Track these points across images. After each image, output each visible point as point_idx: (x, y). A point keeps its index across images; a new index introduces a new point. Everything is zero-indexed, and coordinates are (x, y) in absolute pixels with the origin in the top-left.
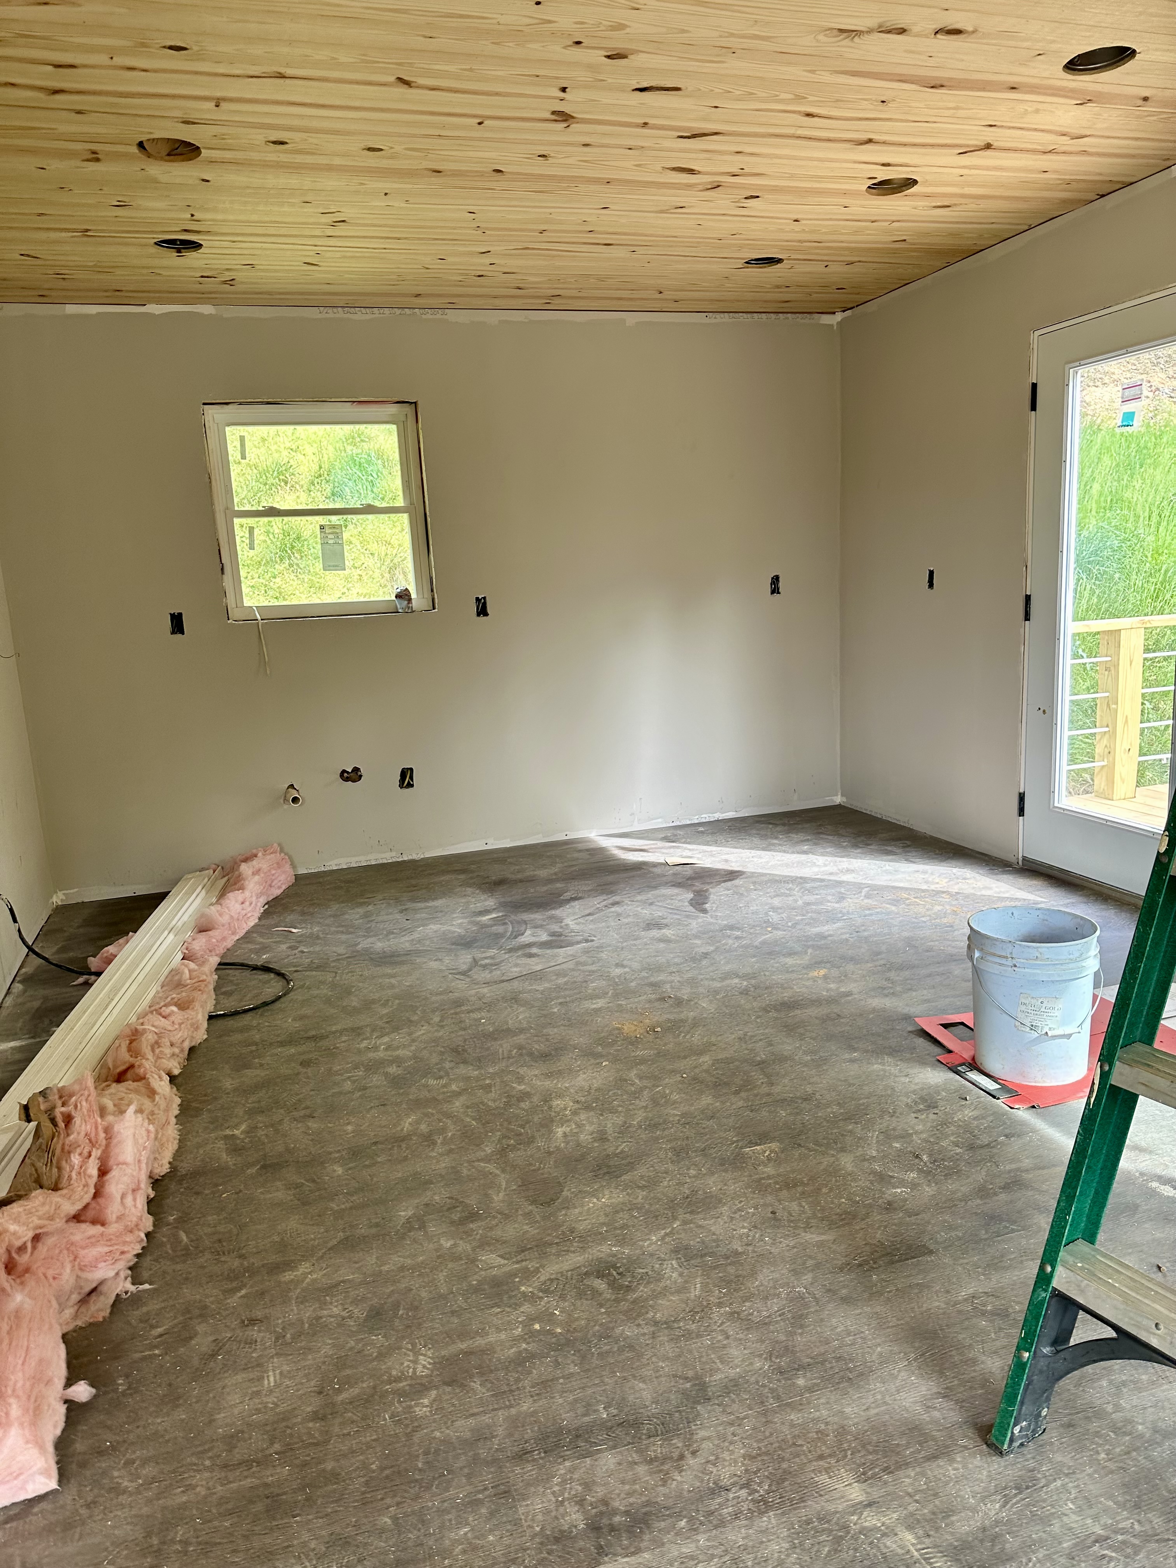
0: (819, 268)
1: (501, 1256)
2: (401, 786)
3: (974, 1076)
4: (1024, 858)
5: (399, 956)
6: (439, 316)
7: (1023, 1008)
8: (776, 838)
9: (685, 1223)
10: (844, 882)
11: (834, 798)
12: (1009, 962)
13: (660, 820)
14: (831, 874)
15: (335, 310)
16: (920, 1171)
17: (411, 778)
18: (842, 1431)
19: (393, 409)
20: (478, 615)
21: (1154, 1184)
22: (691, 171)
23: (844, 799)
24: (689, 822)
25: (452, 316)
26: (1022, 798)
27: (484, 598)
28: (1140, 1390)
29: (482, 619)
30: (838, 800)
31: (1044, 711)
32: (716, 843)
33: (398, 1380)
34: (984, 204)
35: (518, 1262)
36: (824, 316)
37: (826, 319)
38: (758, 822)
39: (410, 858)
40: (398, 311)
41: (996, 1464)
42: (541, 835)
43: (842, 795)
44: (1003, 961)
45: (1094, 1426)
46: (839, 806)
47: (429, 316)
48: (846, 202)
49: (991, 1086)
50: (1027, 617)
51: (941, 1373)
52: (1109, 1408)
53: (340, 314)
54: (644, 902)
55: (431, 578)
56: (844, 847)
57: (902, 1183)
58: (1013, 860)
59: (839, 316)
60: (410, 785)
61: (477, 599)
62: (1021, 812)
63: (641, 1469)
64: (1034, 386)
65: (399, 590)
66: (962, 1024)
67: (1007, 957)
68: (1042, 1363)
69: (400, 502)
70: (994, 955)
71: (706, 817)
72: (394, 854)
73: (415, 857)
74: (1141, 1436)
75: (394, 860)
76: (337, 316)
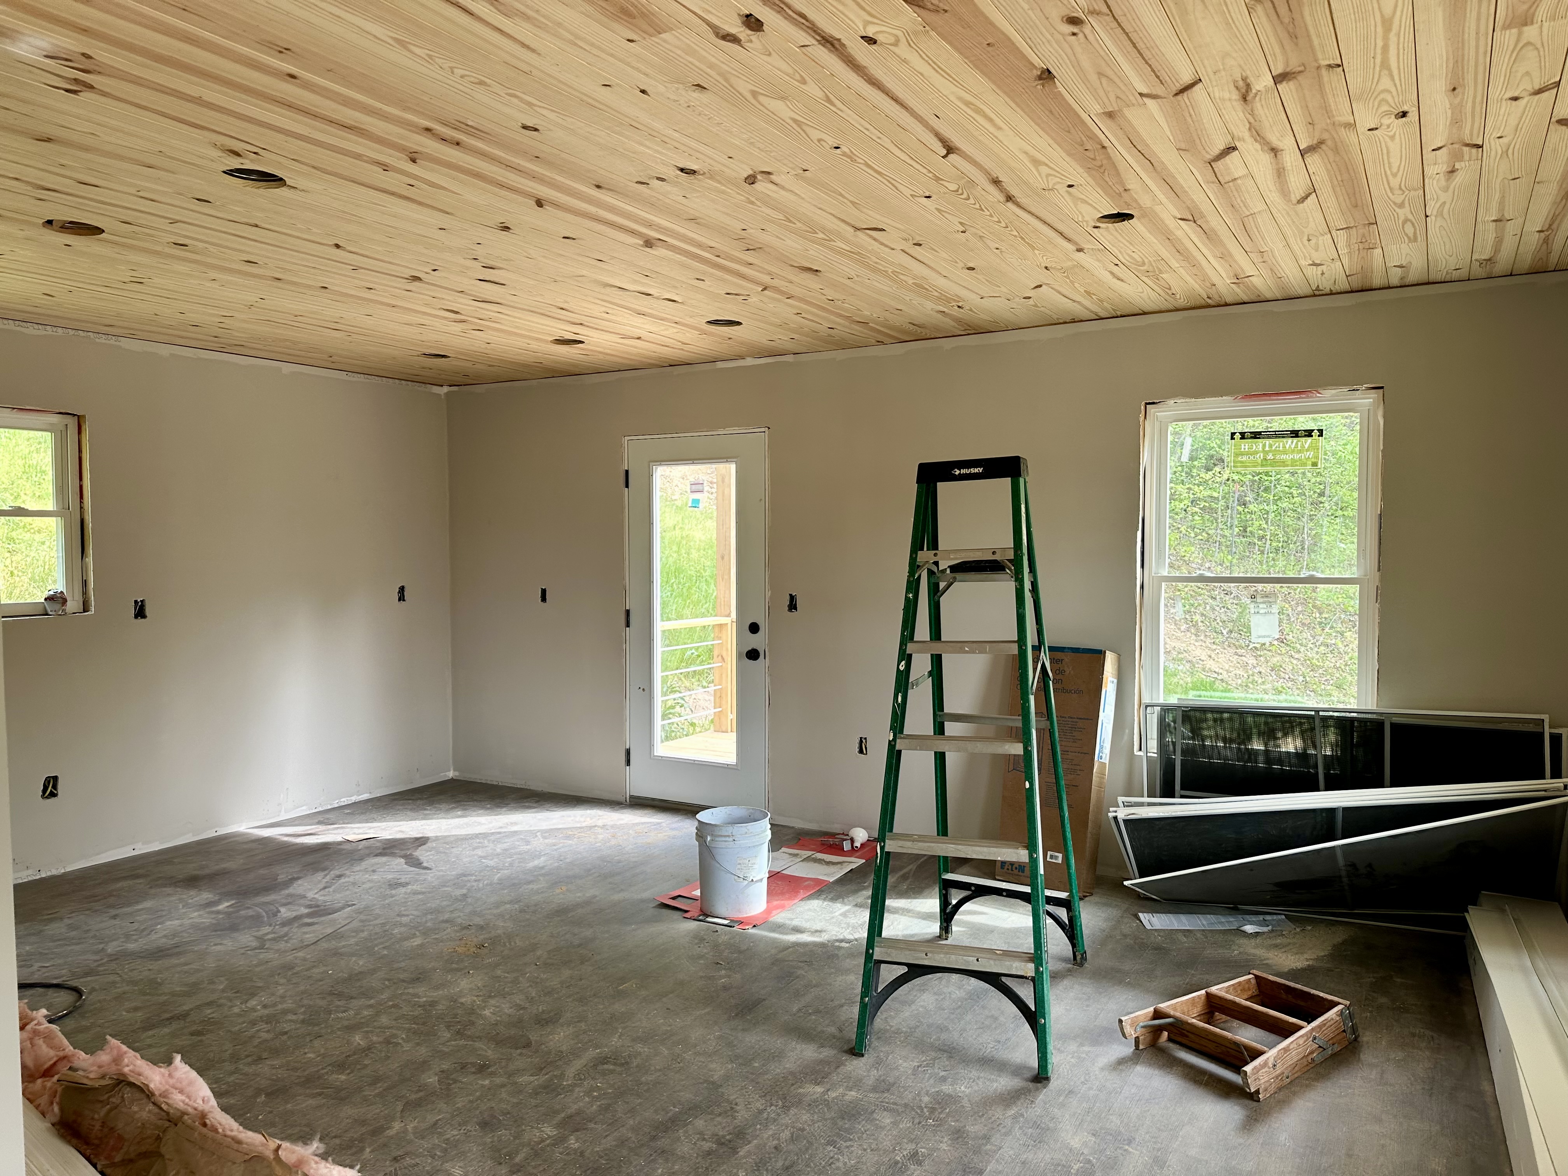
0: (469, 365)
1: (531, 1075)
2: (43, 796)
3: (710, 919)
4: (631, 797)
6: (112, 342)
7: (739, 866)
8: (425, 809)
9: (624, 1028)
10: (515, 832)
11: (447, 773)
12: (731, 839)
13: (304, 808)
14: (501, 828)
15: (6, 322)
16: (725, 969)
17: (55, 787)
18: (792, 1073)
19: (55, 419)
20: (136, 617)
21: (837, 944)
23: (457, 773)
24: (330, 807)
25: (125, 343)
26: (628, 752)
27: (142, 601)
28: (894, 1018)
29: (140, 621)
30: (451, 774)
31: (643, 690)
32: (374, 820)
33: (543, 1141)
35: (547, 1074)
36: (435, 387)
37: (436, 390)
38: (395, 800)
39: (49, 874)
40: (71, 332)
41: (863, 1060)
42: (191, 834)
43: (454, 770)
44: (727, 839)
45: (888, 1035)
46: (452, 780)
47: (103, 340)
49: (726, 922)
50: (628, 625)
51: (813, 1040)
52: (888, 1027)
53: (11, 325)
54: (366, 871)
55: (85, 583)
56: (488, 809)
57: (721, 977)
58: (622, 799)
59: (445, 389)
60: (53, 795)
61: (136, 602)
62: (628, 763)
63: (719, 1119)
64: (627, 472)
65: (52, 593)
66: (680, 896)
67: (729, 836)
69: (49, 505)
70: (721, 836)
71: (345, 801)
72: (30, 872)
73: (54, 872)
74: (906, 1032)
75: (30, 879)
76: (6, 327)
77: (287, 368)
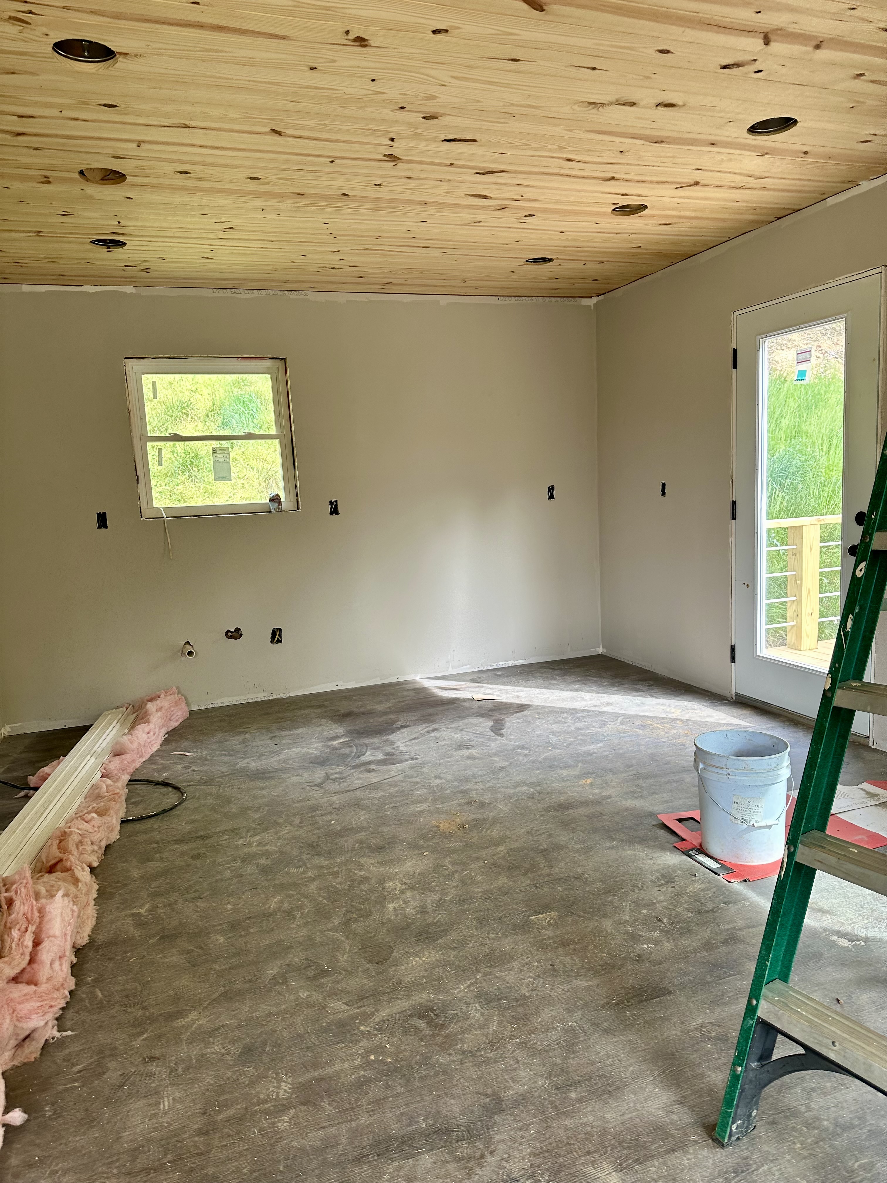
0: (580, 265)
1: (346, 1004)
2: (272, 642)
3: (701, 858)
4: (737, 694)
5: (269, 772)
6: (302, 297)
7: (735, 806)
8: (555, 679)
9: (485, 975)
10: (605, 712)
11: (598, 649)
12: (724, 772)
13: (468, 666)
14: (595, 706)
15: (225, 291)
16: (661, 931)
17: (280, 636)
18: (603, 1133)
19: (268, 363)
20: (332, 513)
21: (834, 938)
22: (485, 197)
23: (605, 650)
24: (490, 668)
25: (312, 296)
26: (733, 649)
27: (336, 501)
28: (825, 1094)
29: (335, 516)
30: (600, 650)
31: (748, 585)
32: (510, 683)
33: (265, 1102)
34: (695, 223)
35: (358, 1008)
36: (584, 300)
37: (585, 302)
38: (541, 667)
39: (279, 696)
40: (272, 293)
41: (719, 1154)
42: (379, 678)
43: (603, 648)
44: (720, 771)
45: (792, 1122)
46: (601, 655)
47: (294, 296)
48: (597, 220)
49: (714, 865)
50: (733, 517)
51: (678, 1086)
52: (803, 1109)
53: (228, 293)
54: (456, 729)
55: (296, 487)
56: (605, 686)
57: (648, 940)
58: (728, 695)
59: (595, 300)
60: (279, 641)
61: (331, 502)
62: (733, 660)
63: (451, 1167)
64: (735, 351)
65: (271, 496)
66: (692, 819)
67: (722, 768)
68: (751, 1075)
69: (273, 431)
70: (714, 766)
71: (503, 664)
72: (266, 694)
73: (282, 696)
74: (826, 1129)
75: (266, 699)
76: (225, 295)
77: (444, 301)
